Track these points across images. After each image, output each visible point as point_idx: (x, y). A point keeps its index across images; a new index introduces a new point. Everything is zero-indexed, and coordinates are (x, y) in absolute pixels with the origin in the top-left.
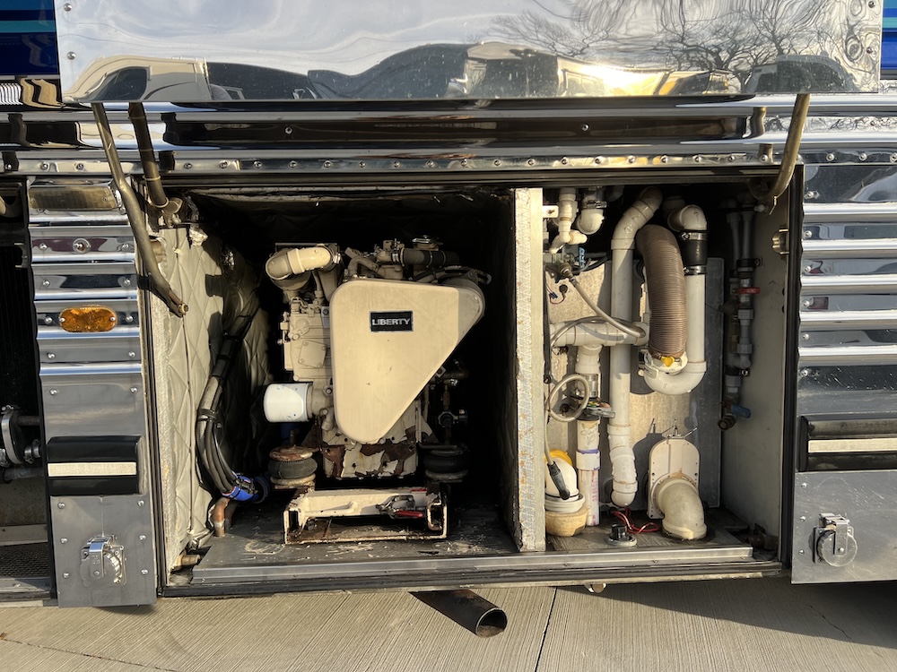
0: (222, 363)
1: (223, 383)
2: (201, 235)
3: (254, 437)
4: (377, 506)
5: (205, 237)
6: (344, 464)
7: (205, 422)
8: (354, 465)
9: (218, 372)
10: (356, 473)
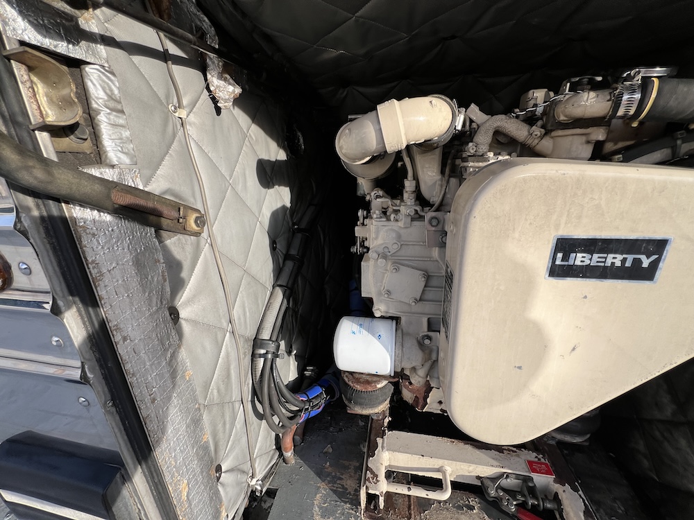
0: (290, 265)
1: (290, 293)
2: (231, 88)
3: (328, 303)
4: (478, 478)
5: (238, 90)
6: (428, 400)
7: (262, 360)
8: (440, 402)
9: (283, 281)
10: (441, 410)
